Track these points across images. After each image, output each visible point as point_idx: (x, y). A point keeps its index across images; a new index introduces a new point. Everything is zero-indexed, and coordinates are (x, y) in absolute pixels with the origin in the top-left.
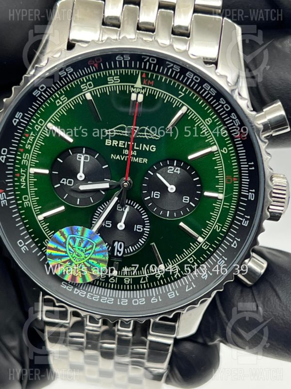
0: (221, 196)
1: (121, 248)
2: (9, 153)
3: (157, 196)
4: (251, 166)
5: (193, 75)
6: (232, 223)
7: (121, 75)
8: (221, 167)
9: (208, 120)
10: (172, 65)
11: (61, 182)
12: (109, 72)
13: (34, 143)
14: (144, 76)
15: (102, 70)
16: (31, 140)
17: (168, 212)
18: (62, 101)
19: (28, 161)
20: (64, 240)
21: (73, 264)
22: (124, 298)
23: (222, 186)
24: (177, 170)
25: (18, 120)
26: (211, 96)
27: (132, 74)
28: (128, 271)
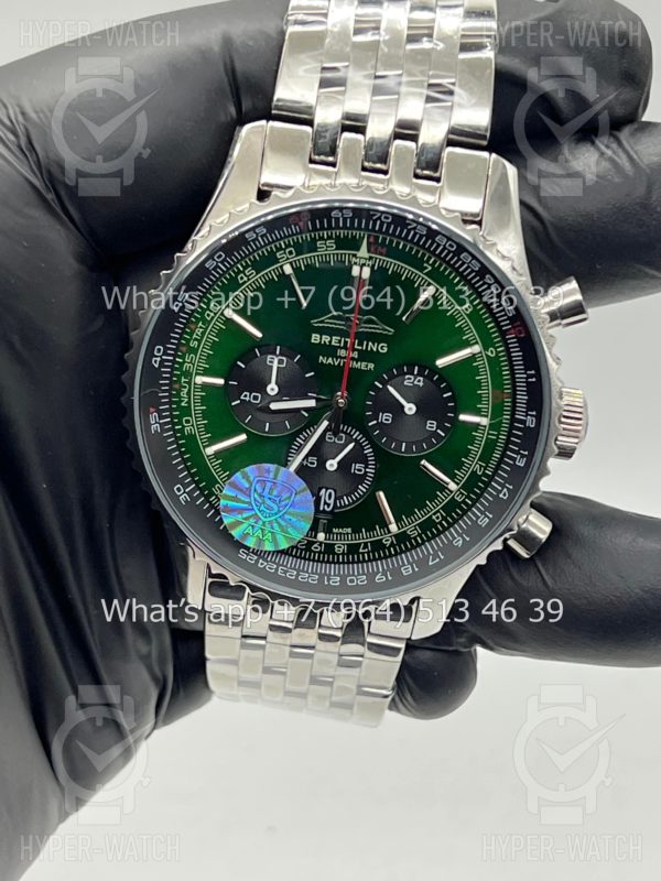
0: (484, 421)
1: (330, 498)
2: (165, 353)
3: (388, 420)
4: (530, 376)
5: (446, 240)
6: (501, 461)
7: (338, 237)
8: (485, 377)
10: (415, 225)
11: (242, 397)
12: (319, 234)
13: (203, 338)
14: (372, 240)
15: (309, 231)
16: (199, 334)
17: (404, 444)
18: (248, 276)
19: (193, 365)
20: (247, 486)
21: (261, 523)
22: (335, 575)
23: (487, 405)
24: (419, 381)
26: (473, 271)
27: (354, 237)
28: (340, 534)
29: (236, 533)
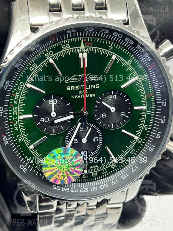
0: (145, 108)
1: (85, 154)
2: (4, 109)
3: (104, 116)
4: (161, 85)
5: (118, 34)
6: (154, 123)
7: (70, 43)
8: (142, 89)
9: (130, 61)
10: (104, 30)
11: (41, 121)
12: (62, 42)
13: (19, 98)
14: (85, 40)
15: (58, 42)
16: (17, 97)
17: (113, 125)
18: (34, 67)
19: (17, 111)
21: (62, 173)
22: (94, 186)
23: (144, 101)
24: (114, 97)
25: (7, 86)
26: (130, 45)
27: (77, 41)
28: (93, 168)
29: (51, 180)
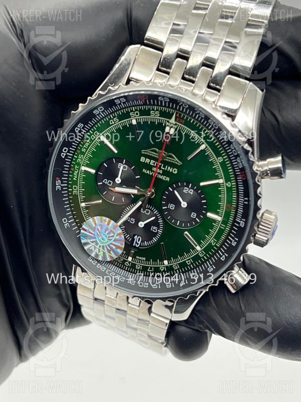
0: (220, 219)
1: (139, 241)
2: (68, 152)
3: (173, 208)
4: (245, 201)
5: (213, 123)
6: (225, 241)
7: (161, 111)
8: (224, 196)
9: (220, 158)
10: (199, 112)
11: (103, 181)
12: (152, 107)
13: (88, 149)
14: (178, 115)
15: (148, 105)
16: (87, 146)
17: (179, 222)
19: (82, 160)
20: (94, 226)
21: (99, 246)
23: (222, 211)
24: (191, 191)
25: (79, 129)
26: (225, 141)
27: (169, 112)
28: (140, 260)
29: (86, 248)
